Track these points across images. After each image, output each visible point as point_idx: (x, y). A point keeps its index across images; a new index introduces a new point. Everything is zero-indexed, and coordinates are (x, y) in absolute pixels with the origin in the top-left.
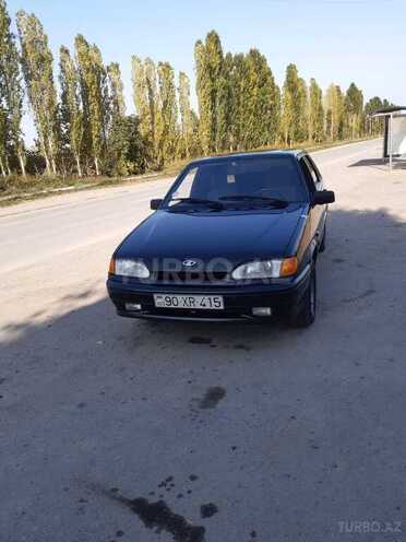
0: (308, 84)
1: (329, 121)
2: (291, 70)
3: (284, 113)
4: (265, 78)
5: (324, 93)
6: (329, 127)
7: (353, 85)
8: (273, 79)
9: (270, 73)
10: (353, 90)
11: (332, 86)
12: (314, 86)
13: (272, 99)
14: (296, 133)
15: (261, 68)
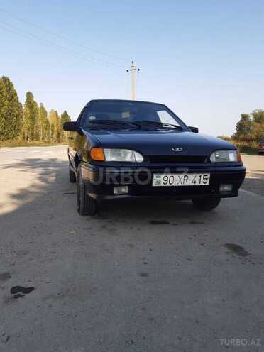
0: (39, 106)
1: (53, 130)
2: (29, 95)
3: (25, 121)
4: (13, 96)
5: (48, 114)
6: (52, 134)
7: (65, 112)
8: (18, 98)
9: (16, 94)
10: (65, 115)
11: (52, 110)
12: (42, 108)
13: (18, 110)
14: (32, 135)
15: (10, 89)
